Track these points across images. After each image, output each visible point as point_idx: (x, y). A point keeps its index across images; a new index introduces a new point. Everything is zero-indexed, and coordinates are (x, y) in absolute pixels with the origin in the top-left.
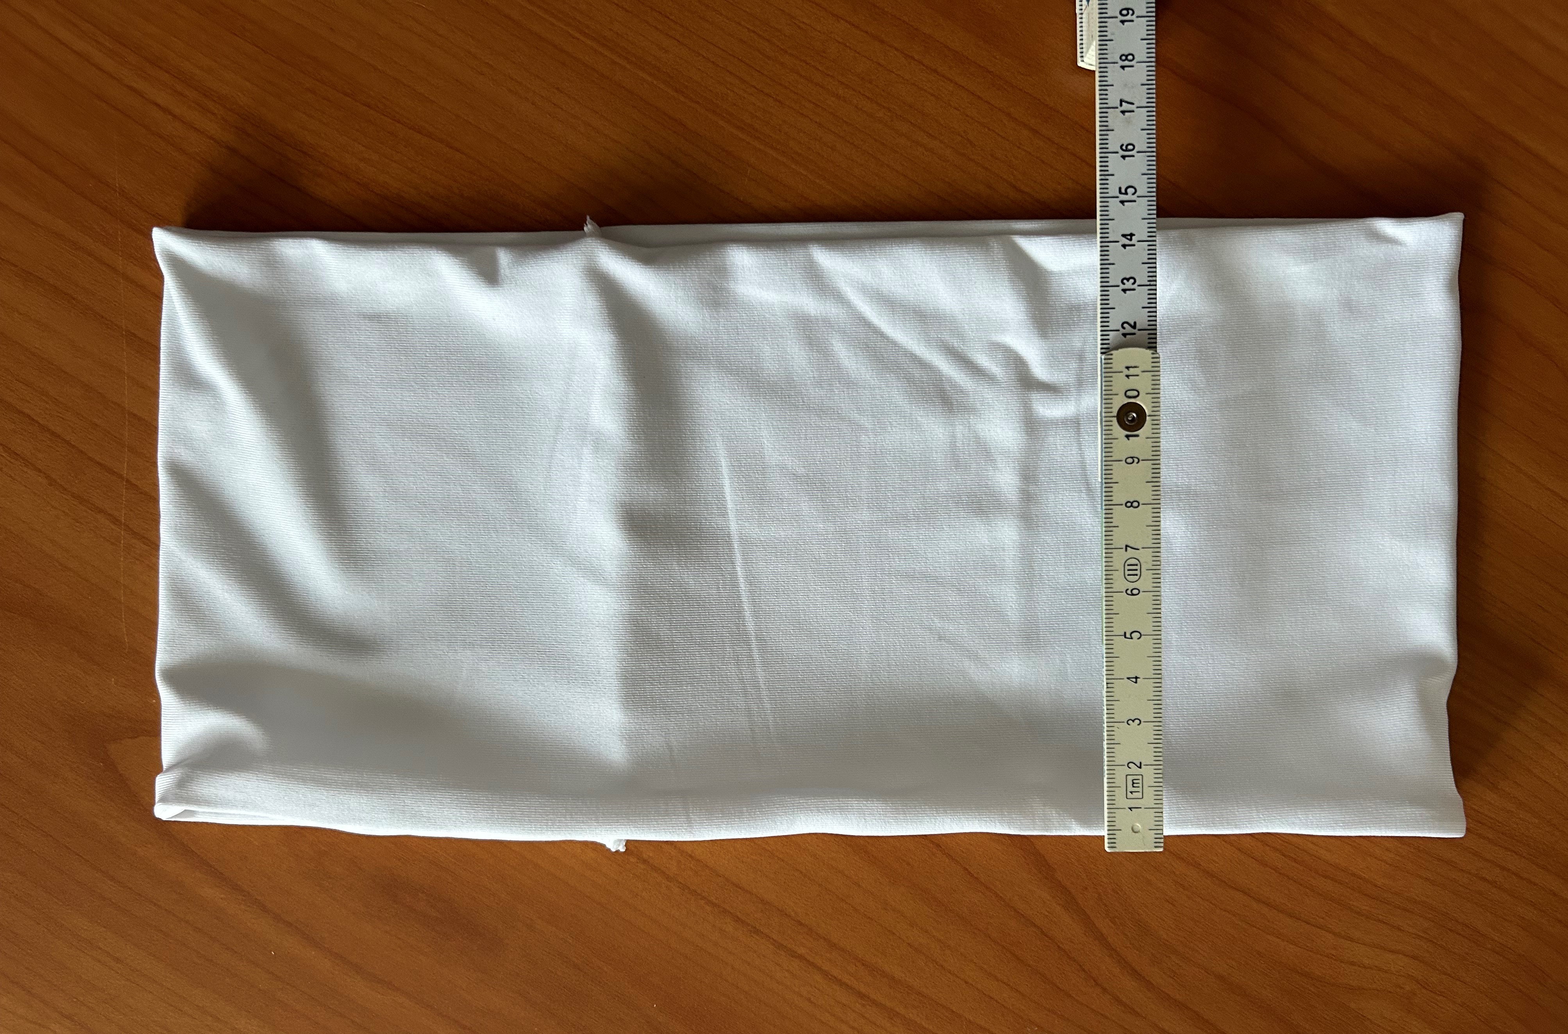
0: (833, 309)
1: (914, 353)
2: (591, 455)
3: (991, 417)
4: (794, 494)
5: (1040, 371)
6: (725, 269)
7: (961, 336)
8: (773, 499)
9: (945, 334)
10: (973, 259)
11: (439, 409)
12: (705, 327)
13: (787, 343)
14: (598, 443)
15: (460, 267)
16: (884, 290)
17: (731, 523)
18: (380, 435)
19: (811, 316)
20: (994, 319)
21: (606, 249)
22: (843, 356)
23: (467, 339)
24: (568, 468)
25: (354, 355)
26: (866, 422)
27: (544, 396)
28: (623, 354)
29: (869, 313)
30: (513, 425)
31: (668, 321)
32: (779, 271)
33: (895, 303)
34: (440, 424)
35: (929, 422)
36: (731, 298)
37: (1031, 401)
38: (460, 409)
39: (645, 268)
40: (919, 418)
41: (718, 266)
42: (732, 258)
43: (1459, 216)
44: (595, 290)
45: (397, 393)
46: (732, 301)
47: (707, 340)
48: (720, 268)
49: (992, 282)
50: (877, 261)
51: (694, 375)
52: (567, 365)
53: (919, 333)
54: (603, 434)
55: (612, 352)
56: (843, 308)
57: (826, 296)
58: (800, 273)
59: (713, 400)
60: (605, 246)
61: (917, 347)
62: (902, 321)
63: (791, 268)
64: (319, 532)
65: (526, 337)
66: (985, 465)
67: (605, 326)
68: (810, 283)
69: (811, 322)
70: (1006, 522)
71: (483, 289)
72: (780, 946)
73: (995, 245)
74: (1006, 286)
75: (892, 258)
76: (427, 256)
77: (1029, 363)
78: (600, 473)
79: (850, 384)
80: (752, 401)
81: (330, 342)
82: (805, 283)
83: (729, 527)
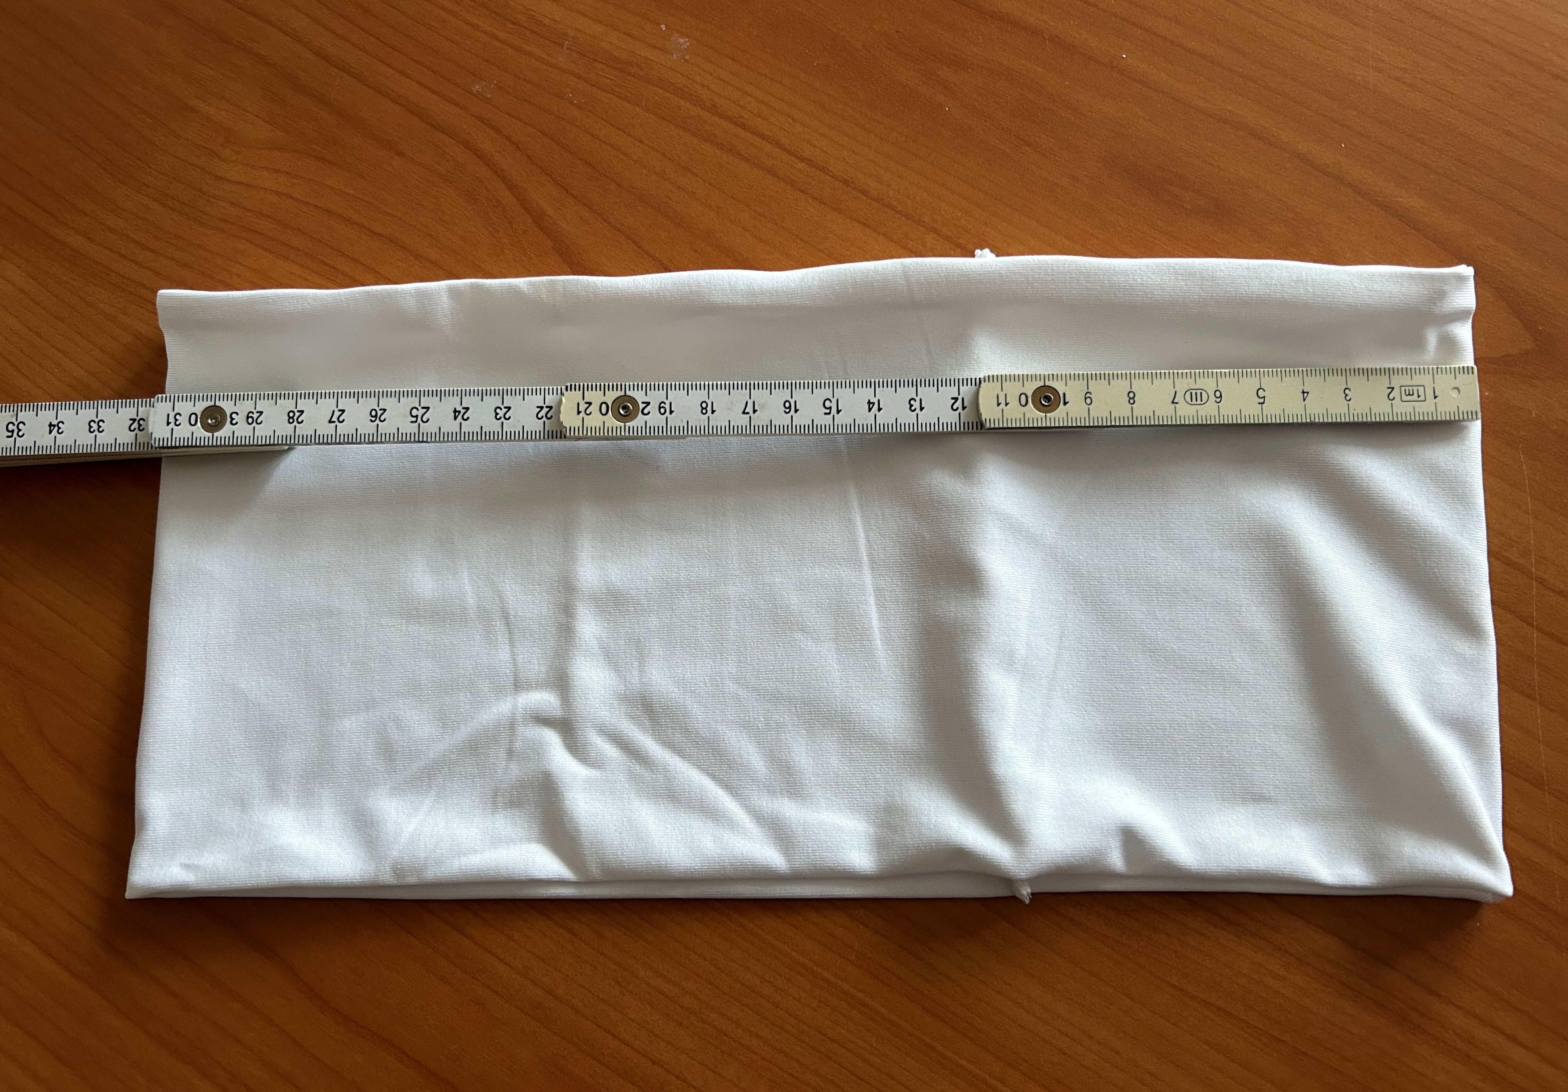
0: (765, 804)
1: (681, 759)
2: (1017, 648)
3: (602, 692)
4: (805, 612)
5: (552, 739)
6: (879, 847)
7: (631, 775)
8: (827, 607)
9: (648, 779)
10: (617, 855)
11: (1184, 700)
12: (899, 786)
13: (813, 769)
14: (1009, 661)
15: (1165, 850)
16: (711, 825)
17: (871, 582)
18: (1246, 671)
19: (787, 797)
20: (597, 793)
21: (1005, 866)
22: (754, 755)
23: (1156, 775)
24: (1041, 635)
25: (1280, 758)
26: (731, 687)
27: (1069, 713)
28: (985, 753)
29: (728, 800)
30: (1102, 683)
31: (938, 791)
32: (821, 844)
33: (700, 810)
34: (1182, 684)
35: (666, 687)
36: (873, 817)
37: (563, 708)
38: (1161, 699)
39: (962, 845)
40: (676, 690)
41: (886, 850)
42: (872, 859)
43: (129, 895)
44: (1015, 821)
45: (1231, 716)
46: (872, 814)
47: (898, 773)
48: (884, 848)
49: (598, 831)
50: (718, 854)
51: (911, 736)
52: (1045, 743)
53: (675, 779)
54: (1005, 670)
55: (996, 755)
56: (754, 806)
57: (772, 818)
58: (799, 842)
59: (891, 710)
60: (1005, 869)
61: (678, 765)
62: (693, 792)
63: (808, 847)
64: (1309, 566)
65: (1091, 776)
66: (610, 643)
67: (1004, 782)
68: (788, 831)
69: (788, 791)
70: (590, 585)
71: (1138, 825)
72: (822, 169)
73: (595, 871)
74: (584, 826)
75: (702, 856)
76: (1201, 863)
77: (563, 747)
78: (1007, 629)
79: (747, 726)
80: (849, 708)
81: (1307, 772)
82: (793, 831)
83: (873, 578)
